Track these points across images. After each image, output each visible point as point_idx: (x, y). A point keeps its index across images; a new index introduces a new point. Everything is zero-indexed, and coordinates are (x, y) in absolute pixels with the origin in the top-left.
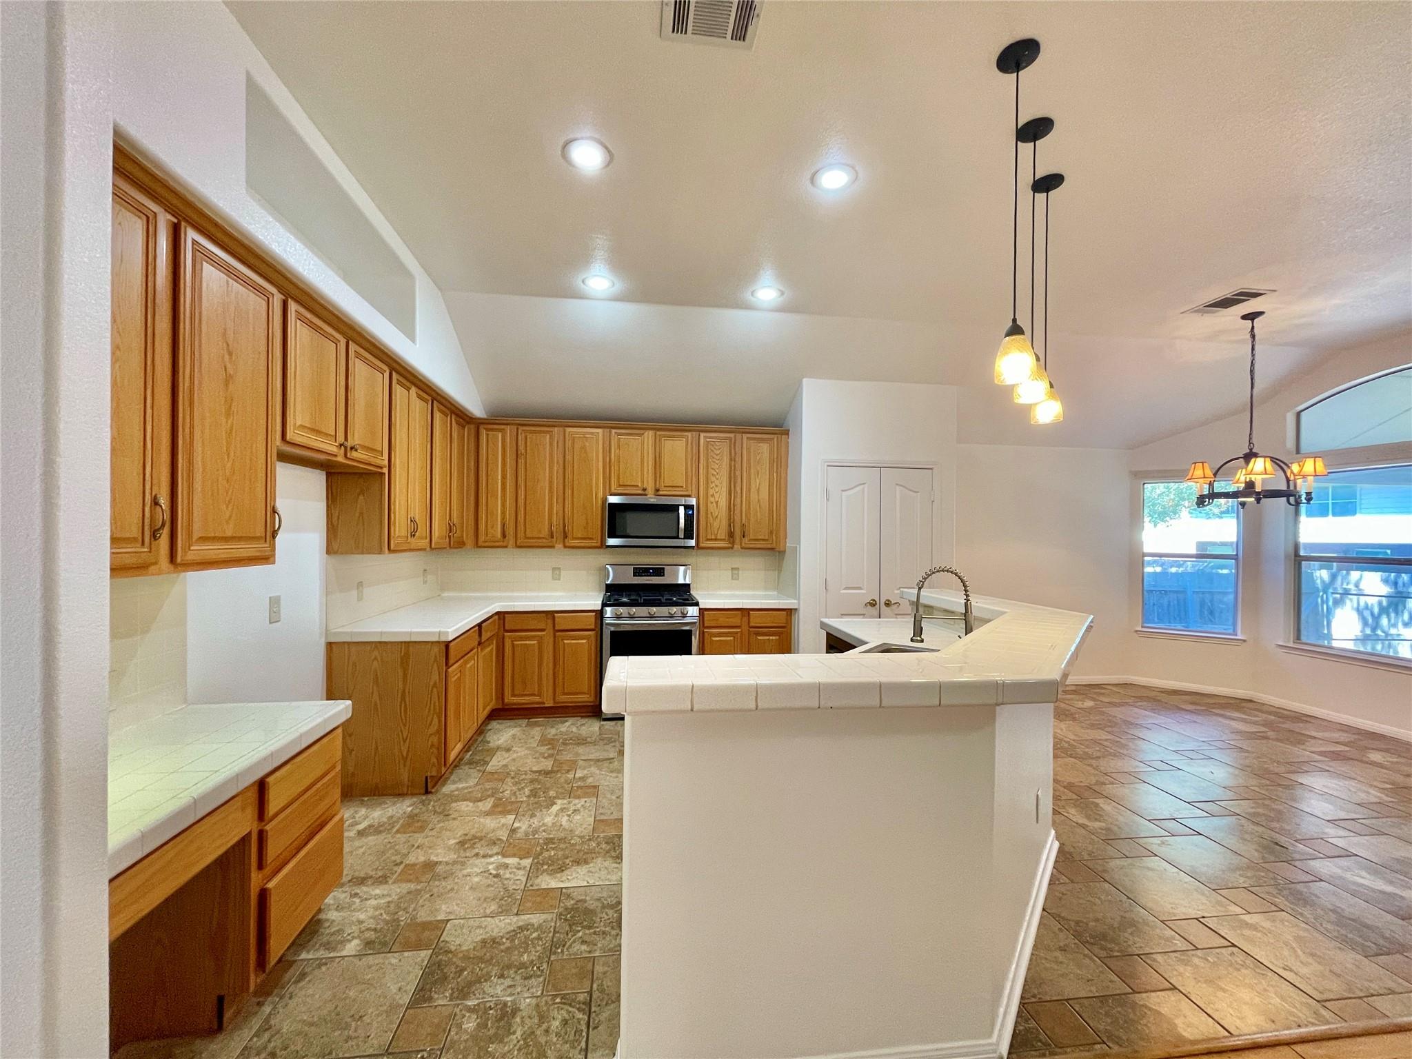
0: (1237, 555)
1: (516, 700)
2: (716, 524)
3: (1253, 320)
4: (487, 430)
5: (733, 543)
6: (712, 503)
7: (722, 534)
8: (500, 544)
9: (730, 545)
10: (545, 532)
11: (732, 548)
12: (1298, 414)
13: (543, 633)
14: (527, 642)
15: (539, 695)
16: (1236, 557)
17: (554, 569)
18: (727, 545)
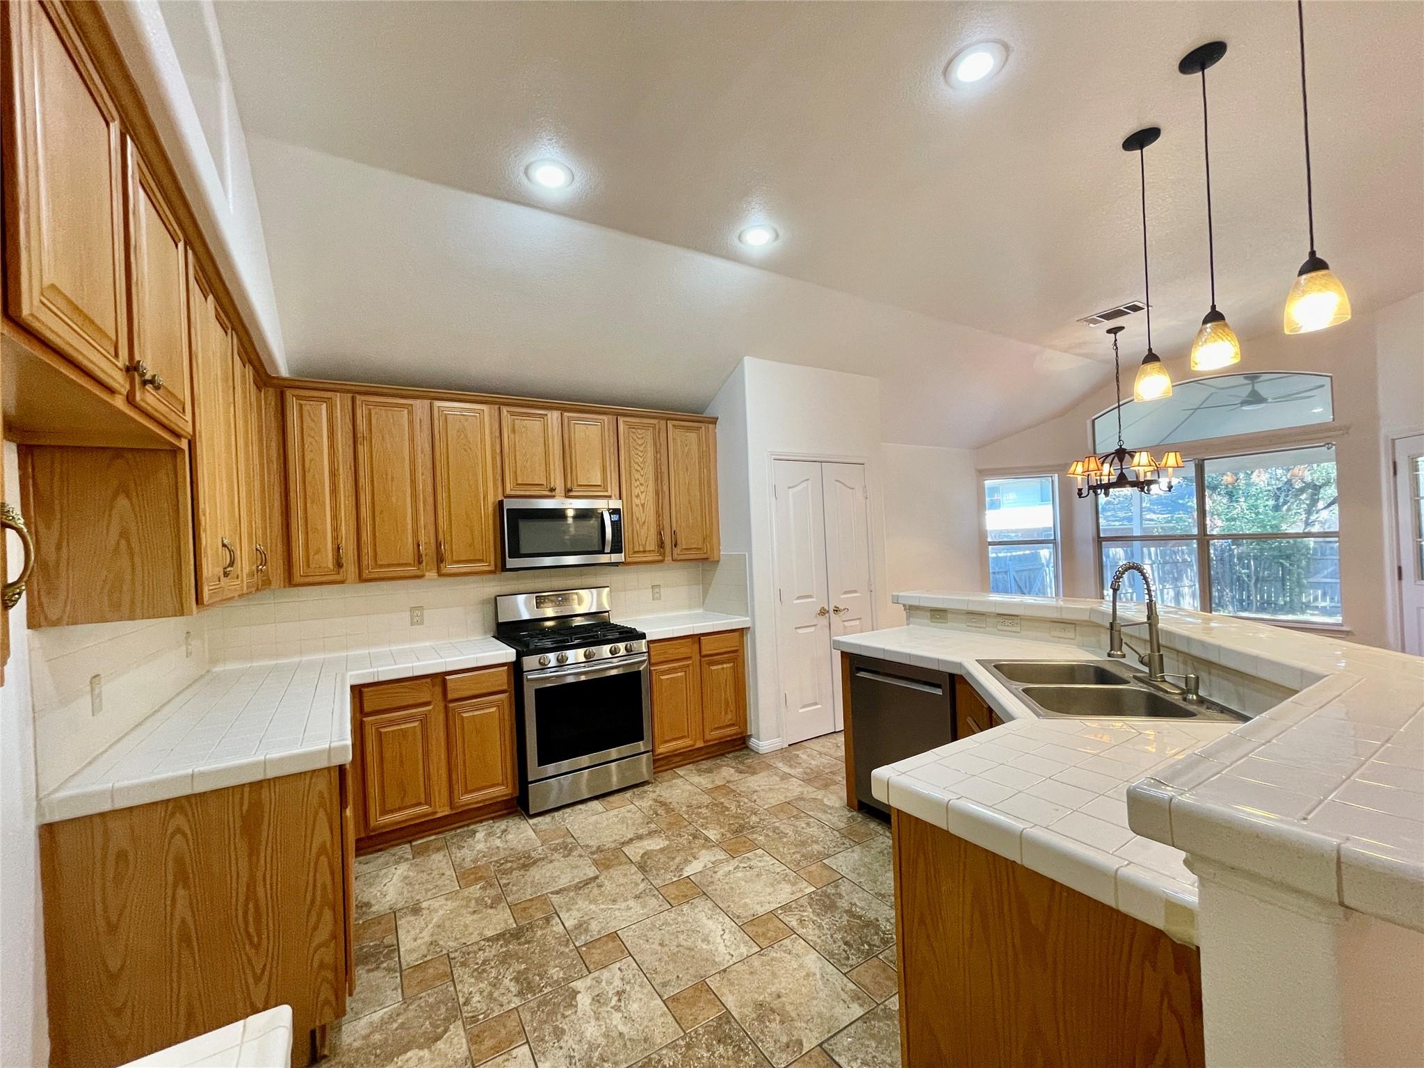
0: (1055, 539)
1: (389, 818)
2: (643, 532)
3: (1115, 334)
4: (299, 397)
5: (663, 555)
6: (637, 506)
7: (652, 545)
8: (335, 575)
9: (660, 558)
10: (408, 553)
11: (662, 561)
12: (1093, 421)
13: (430, 708)
14: (403, 726)
15: (428, 802)
16: (1054, 542)
17: (412, 609)
18: (657, 558)
